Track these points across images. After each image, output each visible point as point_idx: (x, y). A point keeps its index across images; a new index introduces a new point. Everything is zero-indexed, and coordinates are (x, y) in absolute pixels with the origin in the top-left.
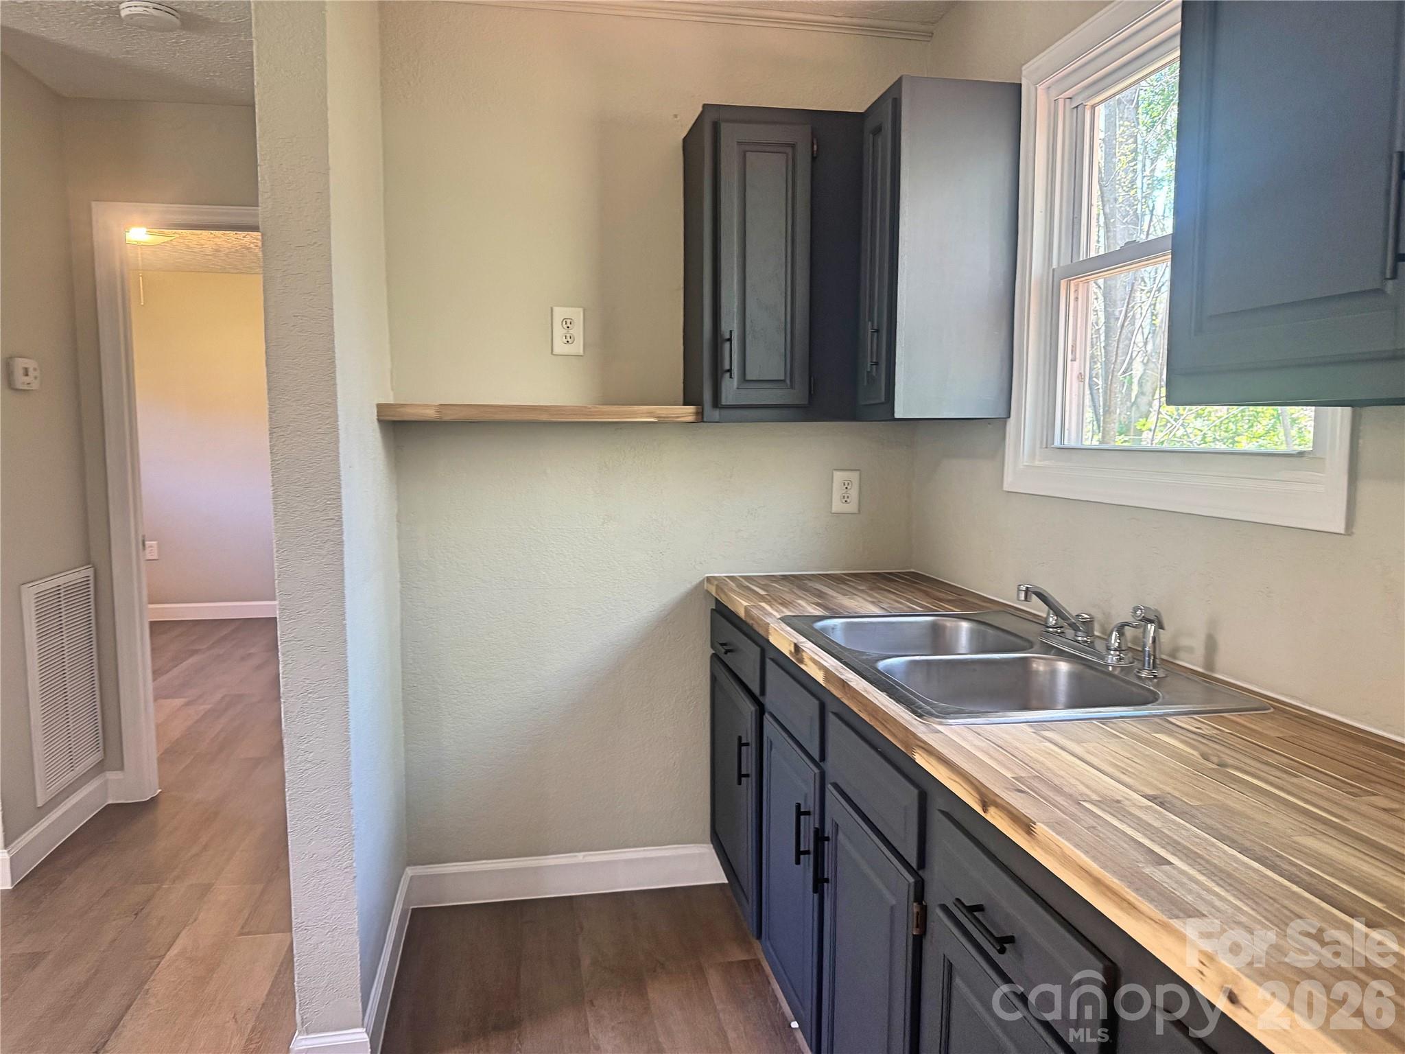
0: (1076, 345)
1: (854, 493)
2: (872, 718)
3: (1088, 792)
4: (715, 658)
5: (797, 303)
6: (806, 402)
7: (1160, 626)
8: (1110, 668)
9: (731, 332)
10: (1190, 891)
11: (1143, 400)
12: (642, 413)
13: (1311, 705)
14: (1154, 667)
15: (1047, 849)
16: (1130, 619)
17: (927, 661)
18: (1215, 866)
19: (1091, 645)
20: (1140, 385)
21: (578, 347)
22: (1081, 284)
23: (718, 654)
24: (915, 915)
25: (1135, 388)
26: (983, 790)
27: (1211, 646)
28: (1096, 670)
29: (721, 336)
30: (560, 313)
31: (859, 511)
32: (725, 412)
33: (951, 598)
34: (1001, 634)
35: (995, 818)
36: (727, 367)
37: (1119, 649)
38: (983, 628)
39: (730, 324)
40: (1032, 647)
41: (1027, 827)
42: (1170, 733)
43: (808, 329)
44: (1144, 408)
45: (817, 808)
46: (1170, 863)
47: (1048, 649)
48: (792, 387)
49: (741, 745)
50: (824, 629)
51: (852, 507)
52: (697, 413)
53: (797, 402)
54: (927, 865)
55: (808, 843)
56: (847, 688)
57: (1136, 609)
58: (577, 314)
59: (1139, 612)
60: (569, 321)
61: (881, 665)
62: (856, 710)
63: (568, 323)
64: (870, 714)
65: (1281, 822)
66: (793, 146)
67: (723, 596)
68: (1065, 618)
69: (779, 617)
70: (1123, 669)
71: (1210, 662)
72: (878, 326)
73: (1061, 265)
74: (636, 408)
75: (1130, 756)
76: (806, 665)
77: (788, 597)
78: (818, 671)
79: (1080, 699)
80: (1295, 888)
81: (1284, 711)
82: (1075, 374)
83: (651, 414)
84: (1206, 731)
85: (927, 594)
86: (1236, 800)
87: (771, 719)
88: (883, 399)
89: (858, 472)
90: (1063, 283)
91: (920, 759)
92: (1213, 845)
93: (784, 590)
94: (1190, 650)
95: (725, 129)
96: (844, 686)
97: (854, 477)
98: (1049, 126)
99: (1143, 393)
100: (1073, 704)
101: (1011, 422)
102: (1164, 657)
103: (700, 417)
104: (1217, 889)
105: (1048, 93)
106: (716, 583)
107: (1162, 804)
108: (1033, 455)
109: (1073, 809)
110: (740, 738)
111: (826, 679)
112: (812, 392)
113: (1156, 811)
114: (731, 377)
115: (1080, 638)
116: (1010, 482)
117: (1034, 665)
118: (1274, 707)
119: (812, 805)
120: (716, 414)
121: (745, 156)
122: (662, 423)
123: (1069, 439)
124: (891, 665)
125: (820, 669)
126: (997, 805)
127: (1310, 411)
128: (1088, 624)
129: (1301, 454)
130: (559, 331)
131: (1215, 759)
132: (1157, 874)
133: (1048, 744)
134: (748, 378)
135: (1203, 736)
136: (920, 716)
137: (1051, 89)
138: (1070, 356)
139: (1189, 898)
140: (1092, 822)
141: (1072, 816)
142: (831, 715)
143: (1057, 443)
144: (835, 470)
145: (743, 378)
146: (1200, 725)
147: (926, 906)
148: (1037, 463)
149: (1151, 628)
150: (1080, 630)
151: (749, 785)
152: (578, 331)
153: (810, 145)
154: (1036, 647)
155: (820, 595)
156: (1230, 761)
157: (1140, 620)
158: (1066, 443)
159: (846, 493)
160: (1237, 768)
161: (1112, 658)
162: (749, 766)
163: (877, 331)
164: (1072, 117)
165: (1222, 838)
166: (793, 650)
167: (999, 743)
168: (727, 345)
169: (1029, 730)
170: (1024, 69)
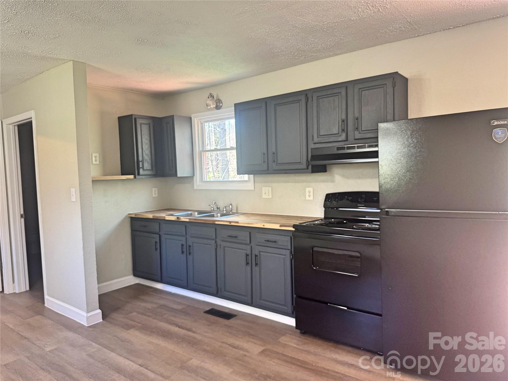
1: (157, 192)
6: (155, 174)
8: (225, 213)
9: (142, 160)
14: (232, 212)
19: (220, 211)
21: (98, 162)
22: (206, 153)
24: (215, 245)
30: (94, 155)
35: (232, 224)
36: (141, 167)
37: (226, 210)
41: (238, 222)
48: (153, 171)
49: (156, 243)
51: (157, 196)
52: (134, 177)
53: (152, 174)
54: (217, 237)
55: (184, 250)
57: (228, 204)
58: (97, 155)
62: (199, 222)
63: (96, 157)
64: (204, 221)
66: (149, 123)
67: (139, 216)
70: (227, 213)
71: (237, 211)
73: (202, 150)
76: (181, 220)
77: (163, 212)
87: (164, 235)
88: (175, 173)
90: (202, 153)
91: (216, 223)
94: (234, 209)
95: (137, 120)
97: (156, 189)
98: (197, 125)
101: (195, 177)
108: (199, 183)
112: (156, 172)
114: (142, 169)
115: (218, 210)
116: (195, 188)
120: (139, 176)
121: (141, 125)
126: (232, 222)
127: (247, 175)
128: (219, 208)
129: (247, 181)
130: (94, 159)
135: (243, 215)
137: (197, 119)
142: (190, 225)
143: (204, 180)
144: (153, 188)
145: (144, 169)
147: (216, 243)
148: (200, 184)
149: (231, 206)
151: (158, 250)
152: (98, 159)
153: (153, 124)
159: (155, 192)
162: (158, 246)
166: (176, 218)
168: (140, 162)
170: (192, 115)
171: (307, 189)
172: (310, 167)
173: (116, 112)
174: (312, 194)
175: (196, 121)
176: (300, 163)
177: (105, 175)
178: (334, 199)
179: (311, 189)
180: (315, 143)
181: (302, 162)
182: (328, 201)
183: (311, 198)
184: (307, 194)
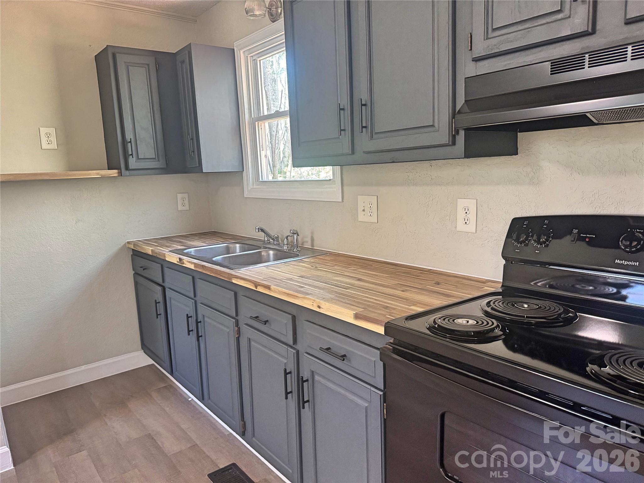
0: (263, 144)
1: (186, 202)
2: (215, 274)
3: (283, 278)
4: (136, 274)
5: (157, 127)
6: (166, 167)
7: (298, 235)
8: (285, 250)
9: (131, 139)
10: (309, 291)
11: (286, 159)
12: (93, 174)
13: (338, 251)
14: (297, 248)
15: (275, 292)
16: (289, 234)
17: (229, 256)
18: (315, 286)
19: (279, 244)
20: (284, 153)
21: (54, 146)
22: (262, 123)
23: (138, 272)
24: (236, 331)
25: (282, 156)
26: (255, 283)
27: (312, 240)
28: (280, 251)
29: (126, 141)
30: (43, 131)
31: (189, 209)
32: (132, 172)
33: (230, 238)
34: (249, 246)
35: (260, 289)
36: (130, 153)
37: (287, 244)
38: (244, 245)
39: (129, 135)
40: (261, 248)
41: (268, 288)
42: (303, 263)
43: (163, 138)
44: (286, 163)
45: (195, 314)
46: (305, 287)
47: (266, 248)
48: (159, 160)
49: (156, 303)
50: (188, 252)
51: (187, 207)
52: (118, 173)
53: (157, 167)
54: (238, 315)
55: (193, 326)
56: (204, 266)
57: (291, 230)
58: (52, 131)
59: (292, 231)
60: (48, 134)
61: (214, 259)
62: (208, 273)
63: (48, 135)
64: (214, 273)
65: (329, 276)
66: (148, 65)
67: (138, 248)
68: (270, 237)
69: (168, 251)
70: (288, 250)
71: (313, 245)
72: (192, 137)
73: (255, 116)
74: (90, 172)
75: (292, 269)
76: (185, 264)
77: (168, 244)
78: (191, 265)
79: (277, 258)
80: (332, 286)
81: (332, 254)
82: (264, 155)
83: (98, 174)
84: (312, 261)
85: (221, 237)
86: (319, 273)
87: (168, 289)
88: (198, 165)
89: (187, 194)
90: (256, 123)
91: (234, 281)
92: (314, 282)
93: (164, 242)
94: (307, 242)
95: (118, 56)
96: (203, 267)
97: (186, 196)
98: (245, 65)
99: (285, 157)
100: (274, 260)
101: (244, 173)
102: (300, 245)
103: (120, 174)
104: (315, 289)
105: (244, 54)
106: (133, 243)
107: (302, 277)
108: (253, 185)
109: (280, 282)
110: (156, 300)
111: (195, 267)
112: (167, 162)
113: (301, 279)
114: (133, 157)
115: (275, 243)
116: (245, 196)
117: (263, 254)
118: (330, 253)
119: (192, 313)
120: (127, 172)
121: (128, 67)
122: (103, 178)
123: (264, 179)
124: (217, 259)
125: (192, 264)
126: (259, 285)
128: (278, 238)
129: (330, 180)
130: (44, 138)
131: (315, 267)
132: (302, 289)
133: (270, 270)
134: (139, 158)
135: (311, 262)
136: (232, 269)
137: (245, 52)
138: (261, 149)
139: (309, 292)
140: (285, 283)
141: (280, 283)
142: (198, 279)
143: (261, 180)
144: (178, 193)
145: (138, 158)
146: (310, 260)
147: (239, 327)
148: (255, 187)
149: (295, 236)
150: (275, 240)
151: (163, 317)
152: (53, 138)
153: (155, 66)
154: (262, 248)
155: (180, 242)
156: (318, 266)
157: (292, 234)
158: (263, 179)
159: (183, 202)
160: (320, 267)
161: (285, 248)
162: (161, 310)
163: (192, 139)
164: (253, 63)
165: (316, 281)
166: (178, 261)
167: (257, 272)
168: (129, 144)
169: (265, 268)
170: (235, 44)
171: (462, 203)
172: (461, 138)
173: (90, 46)
174: (472, 216)
175: (241, 57)
176: (433, 126)
177: (72, 168)
178: (535, 237)
179: (471, 204)
180: (477, 60)
181: (436, 125)
182: (517, 240)
183: (471, 227)
184: (461, 215)
